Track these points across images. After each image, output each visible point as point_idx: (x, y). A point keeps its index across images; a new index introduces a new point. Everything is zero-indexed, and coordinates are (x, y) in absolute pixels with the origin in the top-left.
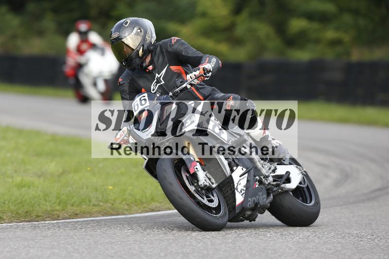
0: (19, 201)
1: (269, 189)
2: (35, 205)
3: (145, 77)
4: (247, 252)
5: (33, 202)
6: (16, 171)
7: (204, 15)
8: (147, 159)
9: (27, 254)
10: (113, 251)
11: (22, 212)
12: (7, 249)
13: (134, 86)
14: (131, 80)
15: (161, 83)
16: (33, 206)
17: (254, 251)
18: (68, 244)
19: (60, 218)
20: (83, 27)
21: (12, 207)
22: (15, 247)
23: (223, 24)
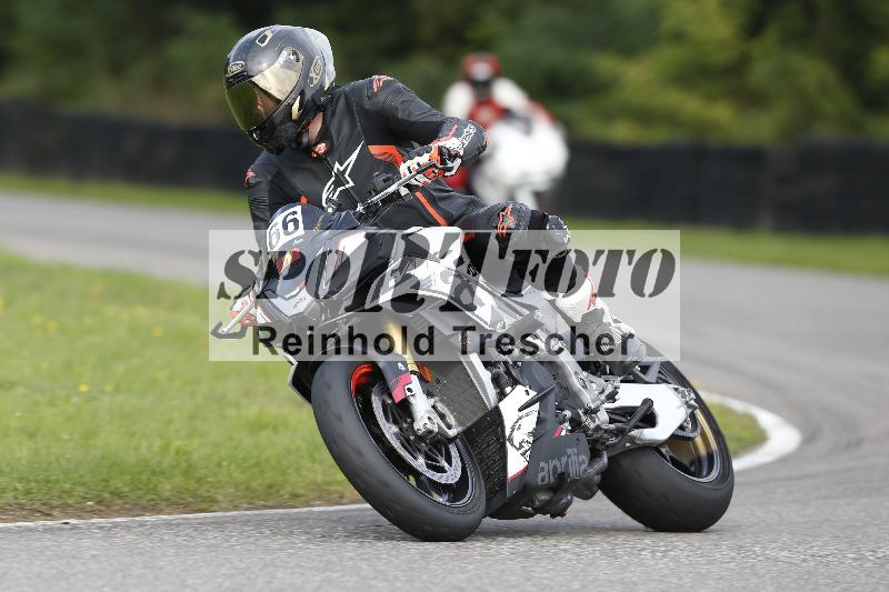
0: (253, 461)
1: (596, 441)
2: (289, 471)
3: (310, 170)
4: (768, 582)
5: (285, 463)
6: (246, 393)
7: (678, 37)
8: (296, 363)
9: (270, 582)
10: (463, 577)
11: (260, 485)
12: (224, 570)
13: (282, 190)
14: (275, 176)
15: (347, 186)
16: (284, 472)
17: (787, 580)
18: (362, 559)
19: (345, 501)
20: (481, 69)
21: (238, 476)
22: (243, 566)
23: (720, 58)
